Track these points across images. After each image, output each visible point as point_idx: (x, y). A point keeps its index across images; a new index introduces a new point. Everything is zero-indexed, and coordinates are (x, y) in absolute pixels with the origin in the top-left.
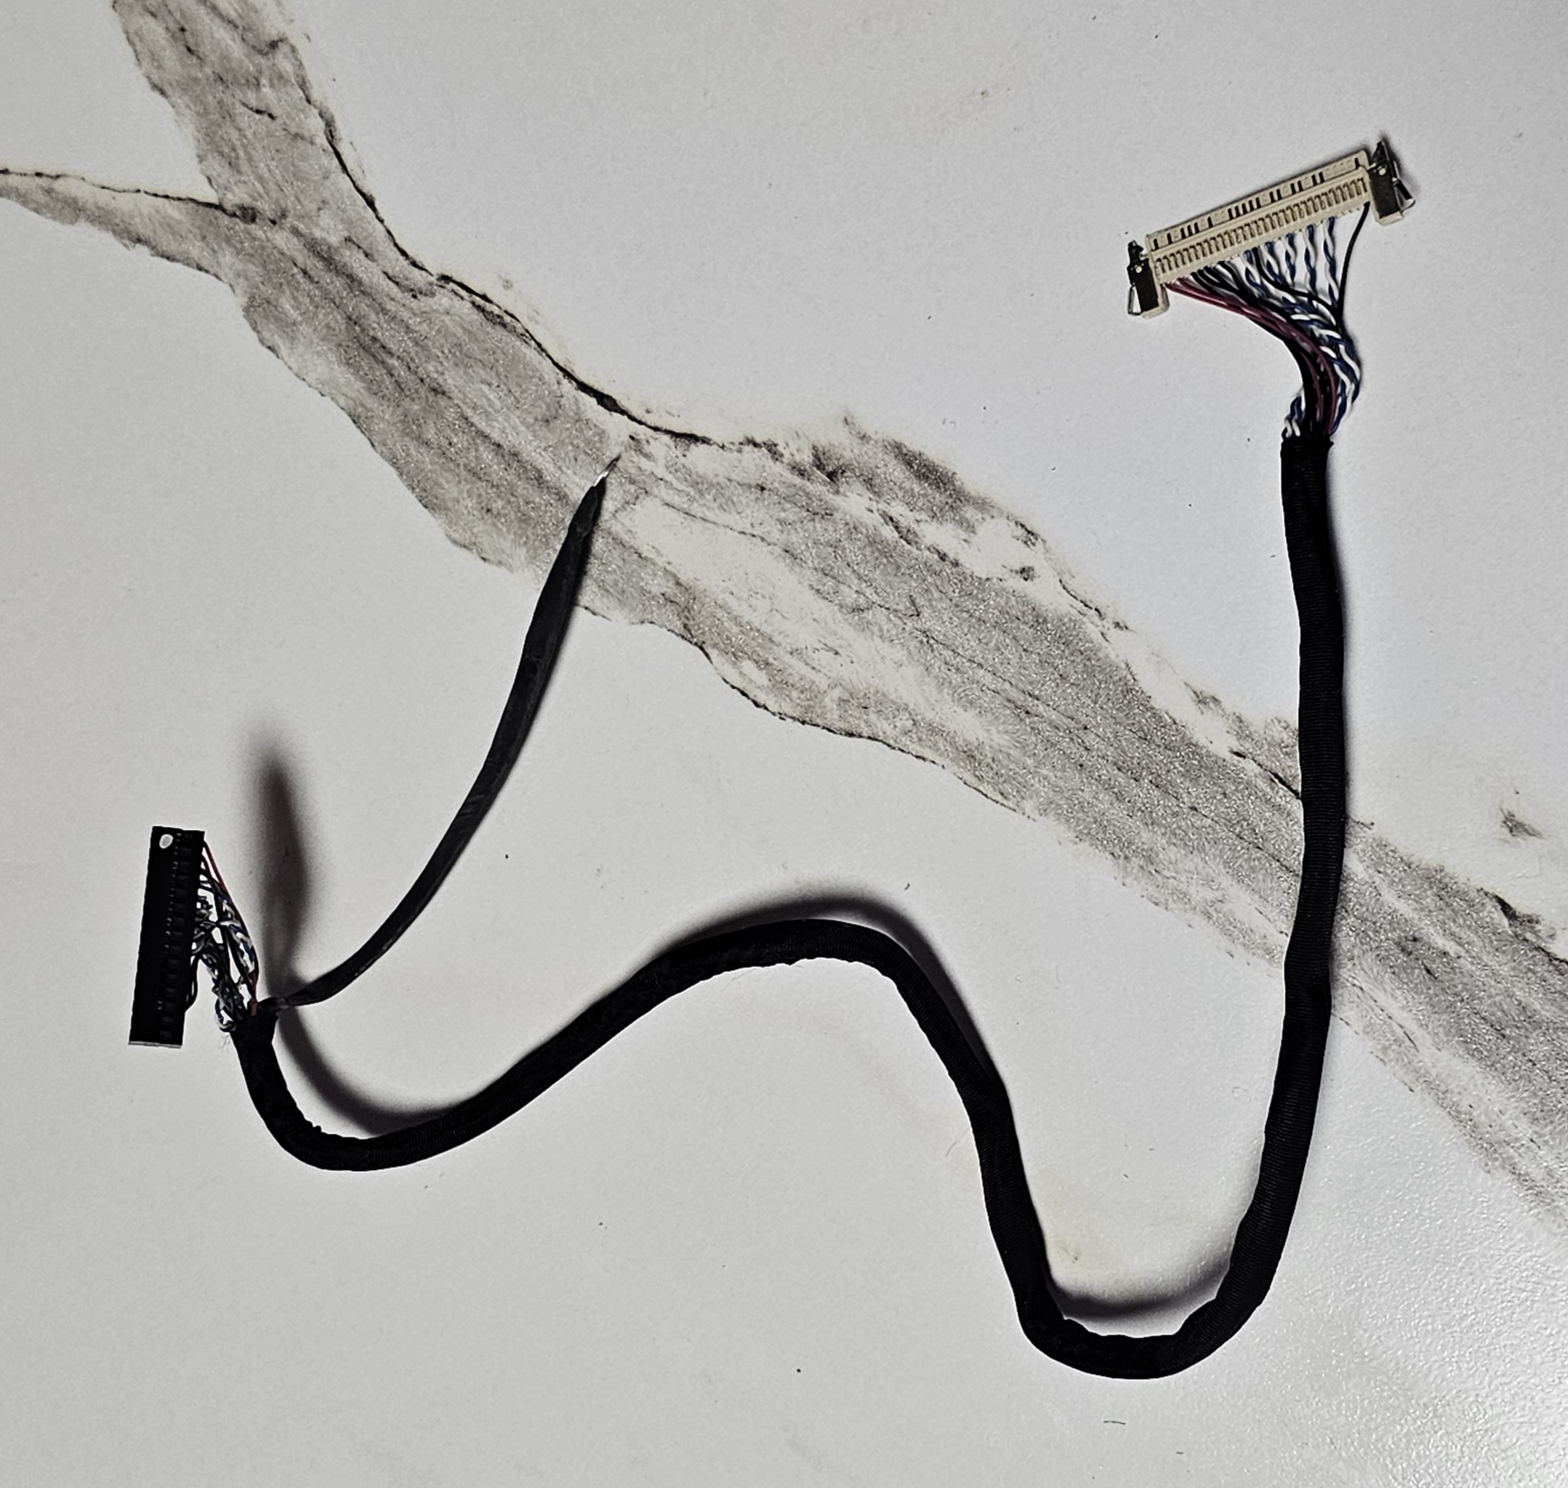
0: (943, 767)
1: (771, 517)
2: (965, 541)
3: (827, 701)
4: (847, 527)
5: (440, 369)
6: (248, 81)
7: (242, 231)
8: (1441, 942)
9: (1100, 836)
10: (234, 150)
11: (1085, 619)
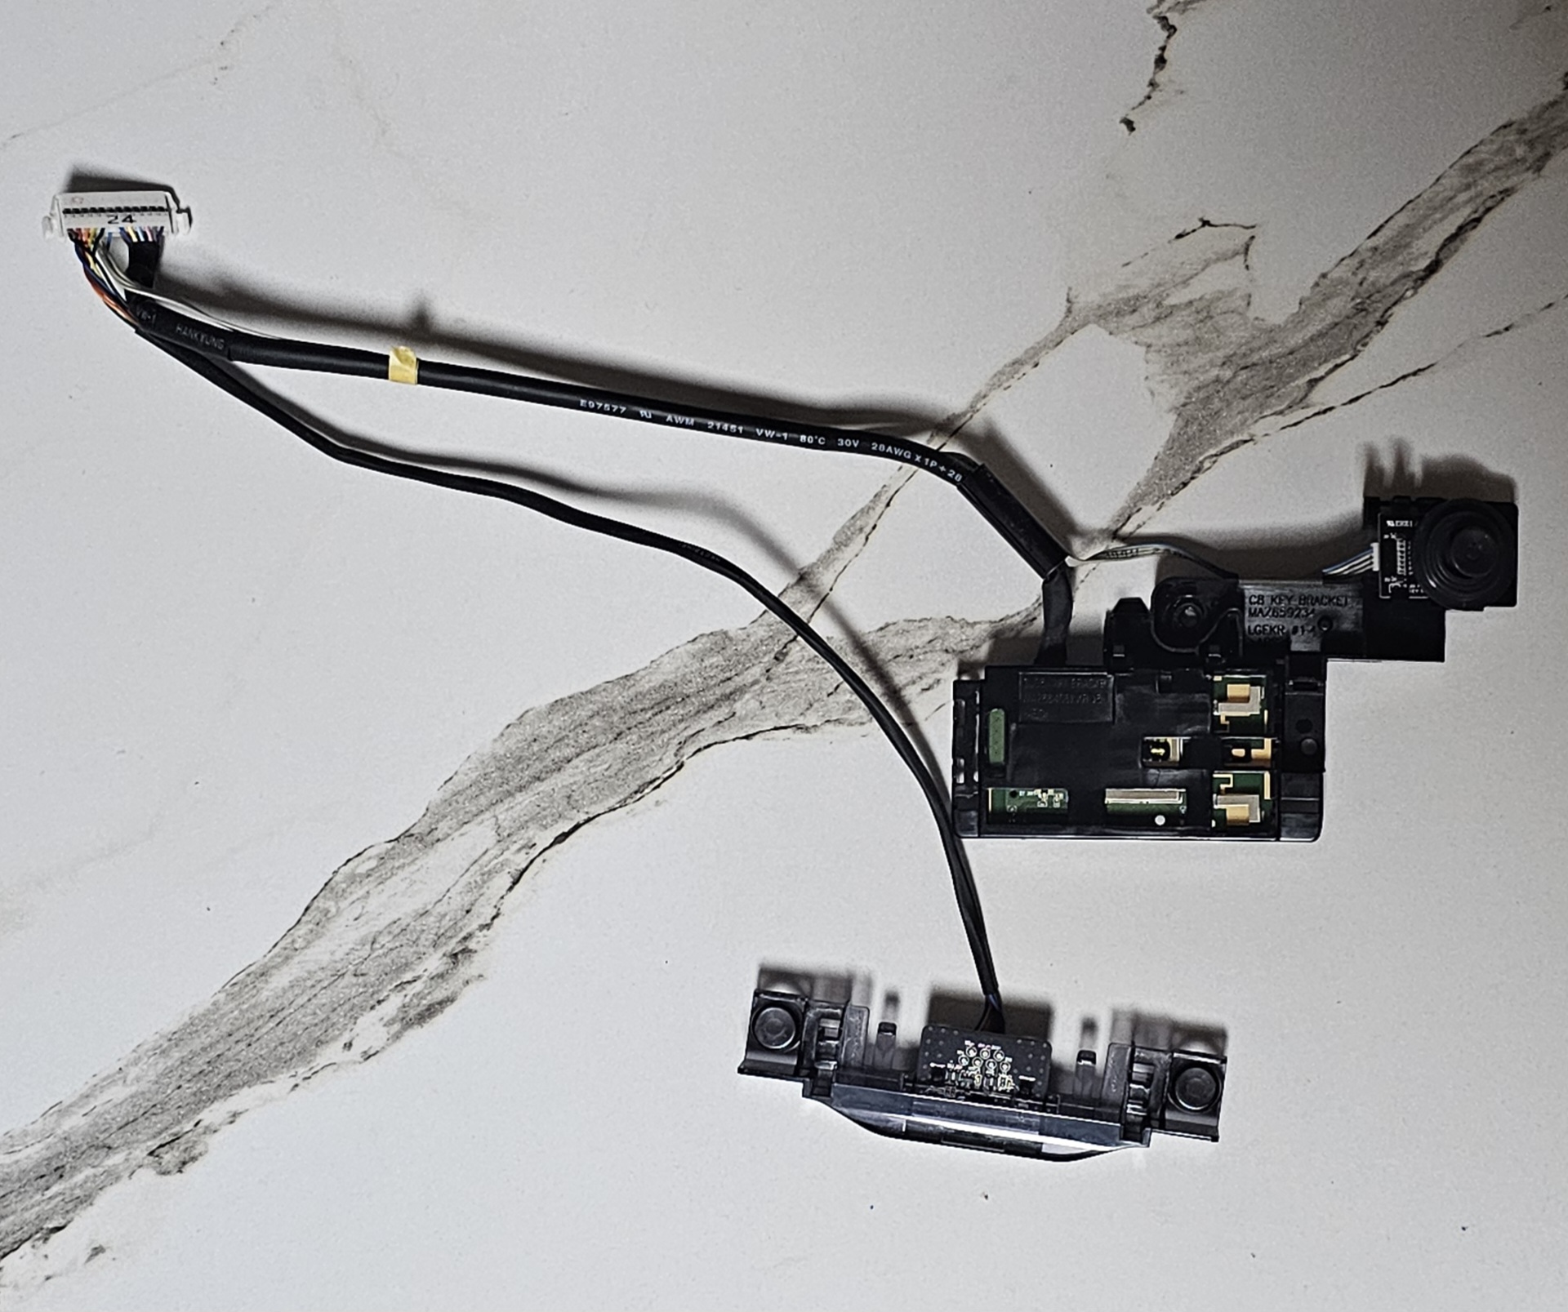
2: (382, 1019)
3: (332, 903)
5: (631, 743)
7: (773, 649)
8: (54, 1189)
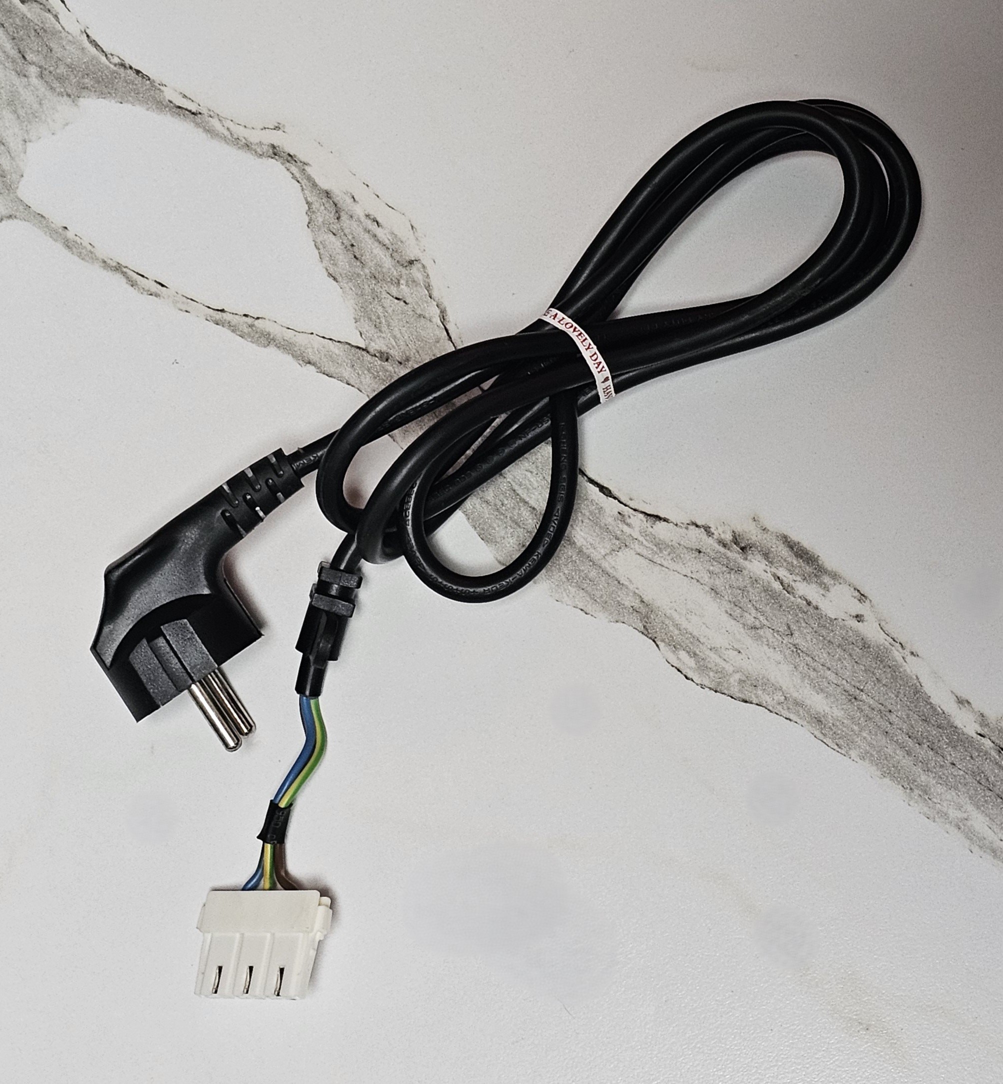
0: (802, 726)
1: (704, 568)
2: (823, 595)
3: (732, 680)
4: (751, 580)
6: (391, 279)
7: (379, 365)
9: (896, 775)
10: (379, 318)
11: (893, 648)
